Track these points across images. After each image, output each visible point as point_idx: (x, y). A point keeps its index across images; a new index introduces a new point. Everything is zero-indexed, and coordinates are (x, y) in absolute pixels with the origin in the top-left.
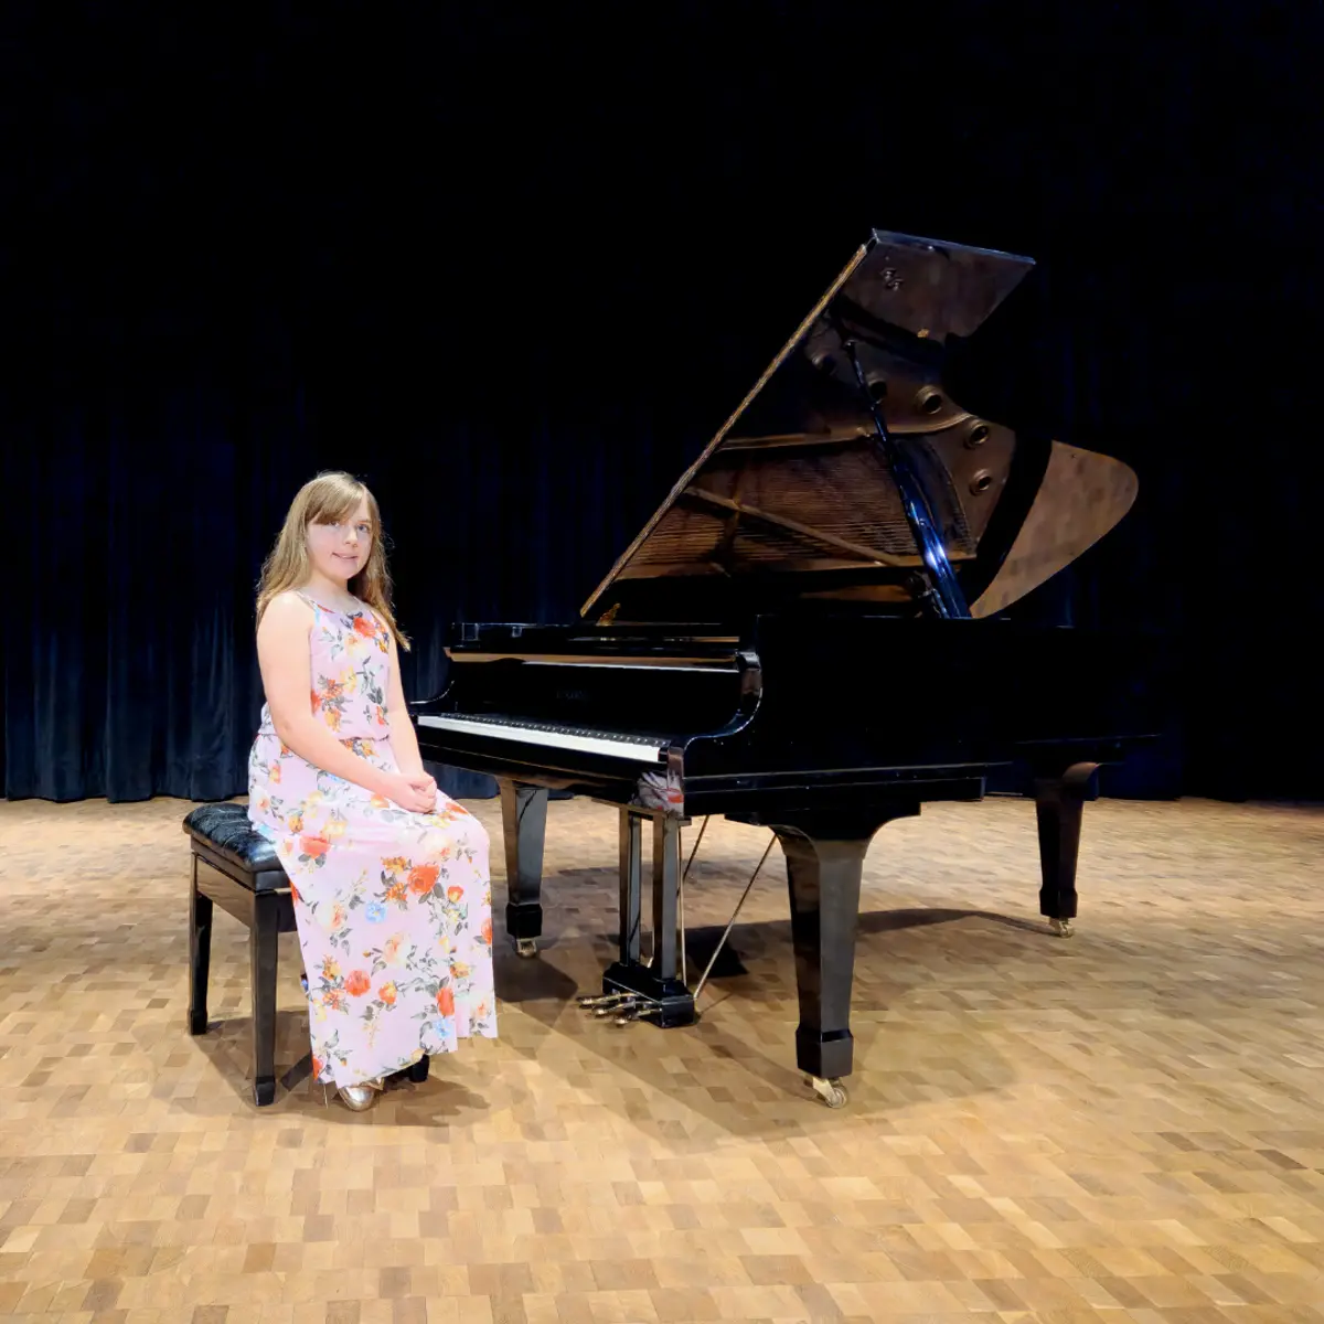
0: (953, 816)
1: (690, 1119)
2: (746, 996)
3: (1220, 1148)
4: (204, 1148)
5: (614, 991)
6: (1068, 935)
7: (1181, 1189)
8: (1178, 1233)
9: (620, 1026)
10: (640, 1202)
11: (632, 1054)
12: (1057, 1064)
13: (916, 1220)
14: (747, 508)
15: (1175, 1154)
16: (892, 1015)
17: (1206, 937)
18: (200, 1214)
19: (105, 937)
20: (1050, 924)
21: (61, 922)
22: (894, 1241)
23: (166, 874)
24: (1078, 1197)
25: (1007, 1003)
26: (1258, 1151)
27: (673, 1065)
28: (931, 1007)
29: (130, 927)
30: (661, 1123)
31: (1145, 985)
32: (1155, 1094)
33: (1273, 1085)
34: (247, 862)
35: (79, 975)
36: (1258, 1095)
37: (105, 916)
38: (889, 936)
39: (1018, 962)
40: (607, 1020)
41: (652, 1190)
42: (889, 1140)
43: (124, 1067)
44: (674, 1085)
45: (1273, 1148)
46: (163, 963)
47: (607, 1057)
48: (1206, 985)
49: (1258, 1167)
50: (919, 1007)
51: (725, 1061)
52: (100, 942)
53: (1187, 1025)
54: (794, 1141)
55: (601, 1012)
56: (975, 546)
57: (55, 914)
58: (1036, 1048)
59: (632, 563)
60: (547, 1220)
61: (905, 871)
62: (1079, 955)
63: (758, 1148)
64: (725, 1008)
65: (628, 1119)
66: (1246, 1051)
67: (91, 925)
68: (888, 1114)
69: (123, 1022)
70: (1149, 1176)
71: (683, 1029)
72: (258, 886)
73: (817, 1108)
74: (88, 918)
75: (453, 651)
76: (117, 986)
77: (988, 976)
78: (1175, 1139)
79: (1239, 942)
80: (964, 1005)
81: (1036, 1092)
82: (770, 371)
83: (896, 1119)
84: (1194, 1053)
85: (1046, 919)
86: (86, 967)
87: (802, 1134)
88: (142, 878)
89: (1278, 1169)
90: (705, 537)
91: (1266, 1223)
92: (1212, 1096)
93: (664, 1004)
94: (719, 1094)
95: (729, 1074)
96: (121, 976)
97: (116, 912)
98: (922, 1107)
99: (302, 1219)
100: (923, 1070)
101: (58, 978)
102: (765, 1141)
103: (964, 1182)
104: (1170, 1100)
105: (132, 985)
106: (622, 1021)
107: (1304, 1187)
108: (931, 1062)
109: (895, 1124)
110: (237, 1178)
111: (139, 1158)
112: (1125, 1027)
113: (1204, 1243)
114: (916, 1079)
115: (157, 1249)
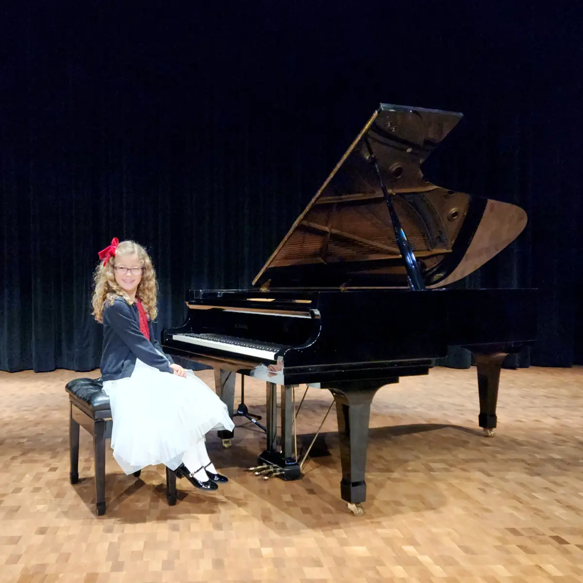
0: (453, 377)
1: (290, 521)
2: (328, 466)
3: (534, 535)
4: (70, 533)
5: (264, 464)
6: (491, 437)
7: (508, 552)
8: (501, 570)
9: (265, 480)
10: (261, 556)
11: (269, 493)
12: (468, 497)
13: (382, 564)
14: (334, 231)
15: (511, 537)
16: (395, 475)
17: (560, 438)
18: (67, 560)
19: (30, 439)
20: (484, 430)
21: (10, 431)
22: (371, 574)
23: (59, 408)
24: (459, 555)
25: (453, 469)
26: (551, 537)
27: (287, 498)
28: (415, 471)
29: (42, 434)
30: (276, 523)
31: (523, 461)
32: (510, 511)
33: (569, 507)
34: (91, 406)
35: (17, 456)
36: (559, 512)
37: (31, 429)
38: (404, 437)
39: (462, 449)
40: (260, 477)
41: (267, 551)
42: (379, 531)
43: (36, 497)
44: (286, 506)
45: (557, 535)
46: (57, 450)
47: (256, 494)
48: (552, 460)
49: (549, 543)
50: (408, 471)
51: (312, 496)
52: (27, 441)
53: (537, 479)
54: (335, 531)
55: (257, 473)
56: (450, 246)
57: (7, 428)
58: (460, 490)
59: (276, 259)
60: (218, 563)
61: (421, 405)
62: (495, 446)
63: (319, 534)
64: (317, 472)
65: (262, 521)
66: (561, 491)
67: (24, 433)
68: (381, 519)
69: (37, 478)
70: (496, 547)
71: (294, 481)
72: (96, 417)
73: (349, 517)
74: (23, 429)
75: (189, 304)
76: (36, 461)
77: (448, 457)
78: (514, 531)
79: (576, 440)
80: (431, 470)
81: (455, 510)
82: (336, 170)
83: (385, 522)
84: (535, 492)
85: (482, 428)
86: (21, 453)
87: (340, 528)
88: (50, 410)
89: (556, 544)
90: (313, 245)
91: (543, 567)
92: (537, 512)
93: (286, 470)
94: (306, 511)
95: (313, 501)
96: (36, 456)
97: (36, 426)
98: (399, 516)
99: (110, 563)
100: (404, 500)
101: (8, 458)
102: (322, 531)
103: (409, 549)
104: (516, 513)
105: (43, 461)
106: (266, 478)
107: (567, 552)
108: (407, 496)
109: (384, 524)
110: (84, 546)
111: (42, 537)
112: (506, 481)
113: (510, 575)
114: (399, 504)
115: (47, 575)
